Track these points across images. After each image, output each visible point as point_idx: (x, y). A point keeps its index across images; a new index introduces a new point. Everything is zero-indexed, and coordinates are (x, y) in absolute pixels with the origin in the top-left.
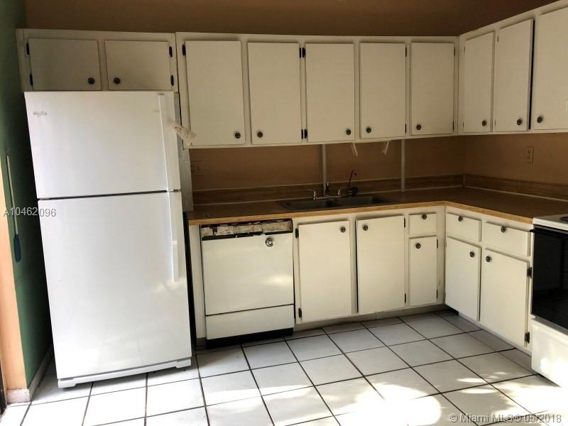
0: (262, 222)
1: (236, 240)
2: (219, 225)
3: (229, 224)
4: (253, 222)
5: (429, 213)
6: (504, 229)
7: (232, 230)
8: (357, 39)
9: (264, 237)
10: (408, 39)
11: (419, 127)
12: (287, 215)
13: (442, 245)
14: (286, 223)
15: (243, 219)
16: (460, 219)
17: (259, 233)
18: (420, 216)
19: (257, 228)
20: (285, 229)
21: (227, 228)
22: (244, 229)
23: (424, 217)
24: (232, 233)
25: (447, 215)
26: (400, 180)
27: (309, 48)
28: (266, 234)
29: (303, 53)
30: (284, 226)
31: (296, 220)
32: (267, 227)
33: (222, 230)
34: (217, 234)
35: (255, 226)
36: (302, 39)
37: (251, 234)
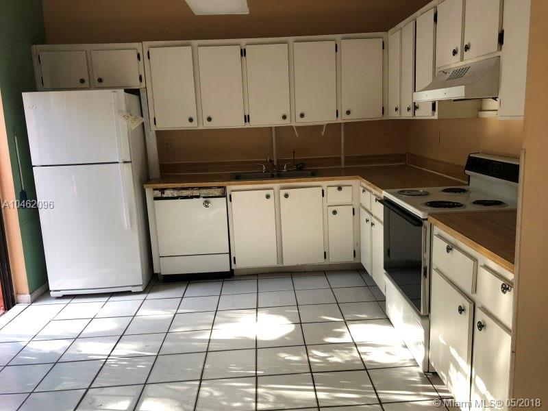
0: (200, 188)
1: (179, 200)
2: (166, 189)
3: (174, 189)
4: (192, 188)
5: (345, 186)
7: (175, 194)
8: (291, 39)
9: (201, 200)
10: (338, 37)
11: (348, 113)
12: (221, 184)
14: (220, 190)
15: (186, 185)
16: (364, 191)
17: (198, 197)
18: (336, 188)
19: (196, 193)
20: (218, 194)
21: (172, 191)
22: (185, 193)
23: (340, 188)
24: (176, 195)
26: (340, 158)
27: (248, 49)
28: (204, 197)
29: (243, 53)
30: (217, 192)
31: (229, 188)
32: (204, 192)
33: (168, 193)
34: (164, 196)
35: (195, 191)
36: (243, 41)
37: (192, 197)
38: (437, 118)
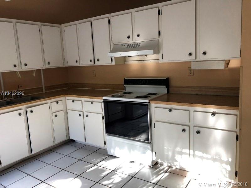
5: (59, 101)
6: (92, 103)
11: (49, 63)
13: (66, 114)
16: (73, 101)
18: (55, 103)
23: (57, 103)
25: (67, 100)
38: (114, 64)
